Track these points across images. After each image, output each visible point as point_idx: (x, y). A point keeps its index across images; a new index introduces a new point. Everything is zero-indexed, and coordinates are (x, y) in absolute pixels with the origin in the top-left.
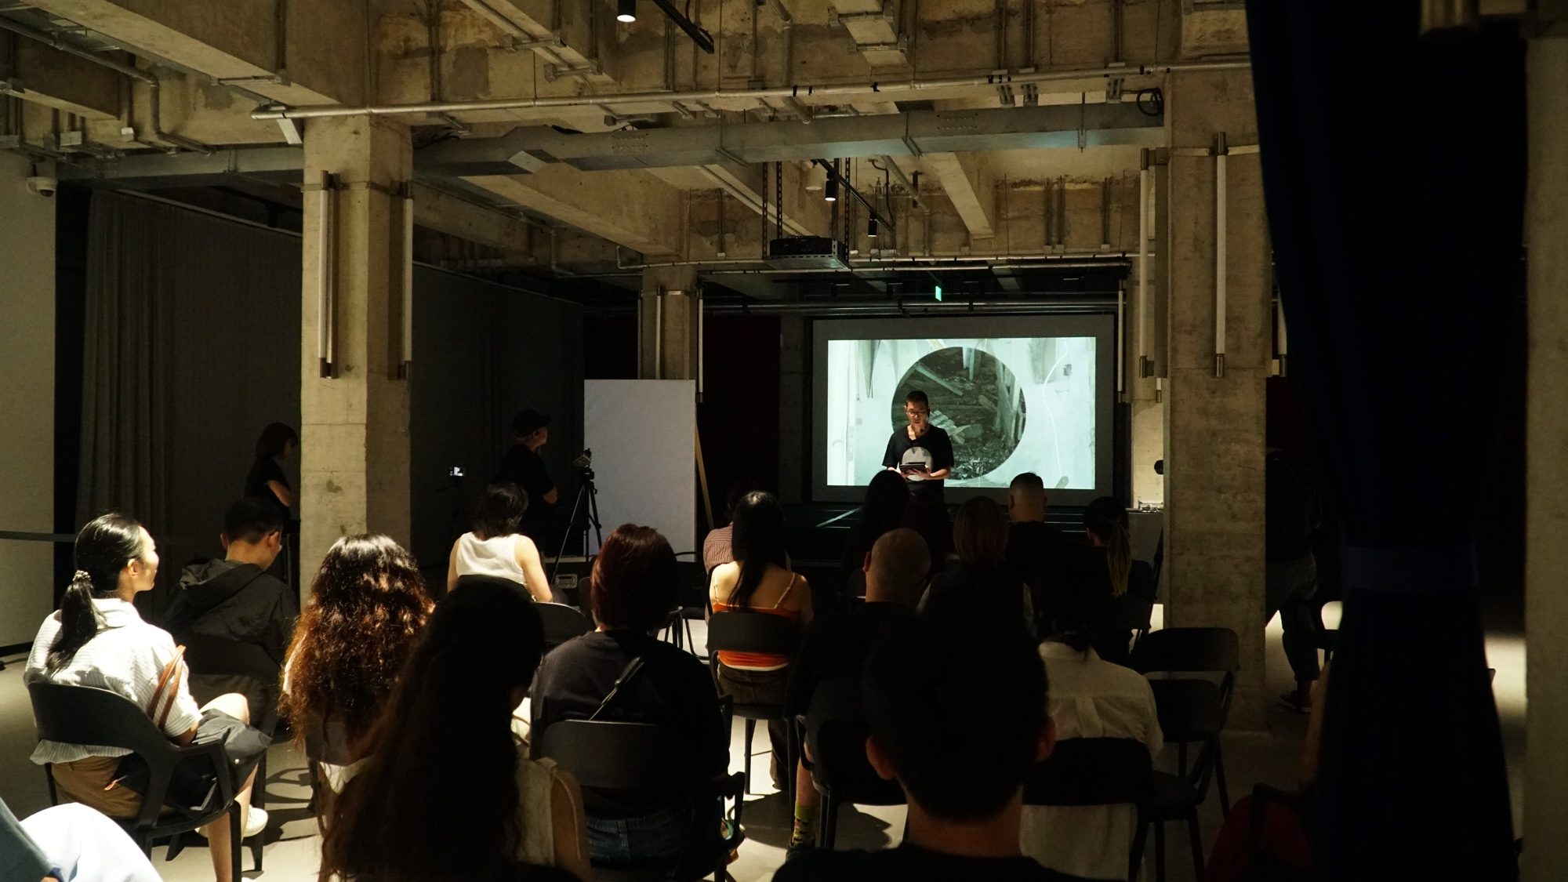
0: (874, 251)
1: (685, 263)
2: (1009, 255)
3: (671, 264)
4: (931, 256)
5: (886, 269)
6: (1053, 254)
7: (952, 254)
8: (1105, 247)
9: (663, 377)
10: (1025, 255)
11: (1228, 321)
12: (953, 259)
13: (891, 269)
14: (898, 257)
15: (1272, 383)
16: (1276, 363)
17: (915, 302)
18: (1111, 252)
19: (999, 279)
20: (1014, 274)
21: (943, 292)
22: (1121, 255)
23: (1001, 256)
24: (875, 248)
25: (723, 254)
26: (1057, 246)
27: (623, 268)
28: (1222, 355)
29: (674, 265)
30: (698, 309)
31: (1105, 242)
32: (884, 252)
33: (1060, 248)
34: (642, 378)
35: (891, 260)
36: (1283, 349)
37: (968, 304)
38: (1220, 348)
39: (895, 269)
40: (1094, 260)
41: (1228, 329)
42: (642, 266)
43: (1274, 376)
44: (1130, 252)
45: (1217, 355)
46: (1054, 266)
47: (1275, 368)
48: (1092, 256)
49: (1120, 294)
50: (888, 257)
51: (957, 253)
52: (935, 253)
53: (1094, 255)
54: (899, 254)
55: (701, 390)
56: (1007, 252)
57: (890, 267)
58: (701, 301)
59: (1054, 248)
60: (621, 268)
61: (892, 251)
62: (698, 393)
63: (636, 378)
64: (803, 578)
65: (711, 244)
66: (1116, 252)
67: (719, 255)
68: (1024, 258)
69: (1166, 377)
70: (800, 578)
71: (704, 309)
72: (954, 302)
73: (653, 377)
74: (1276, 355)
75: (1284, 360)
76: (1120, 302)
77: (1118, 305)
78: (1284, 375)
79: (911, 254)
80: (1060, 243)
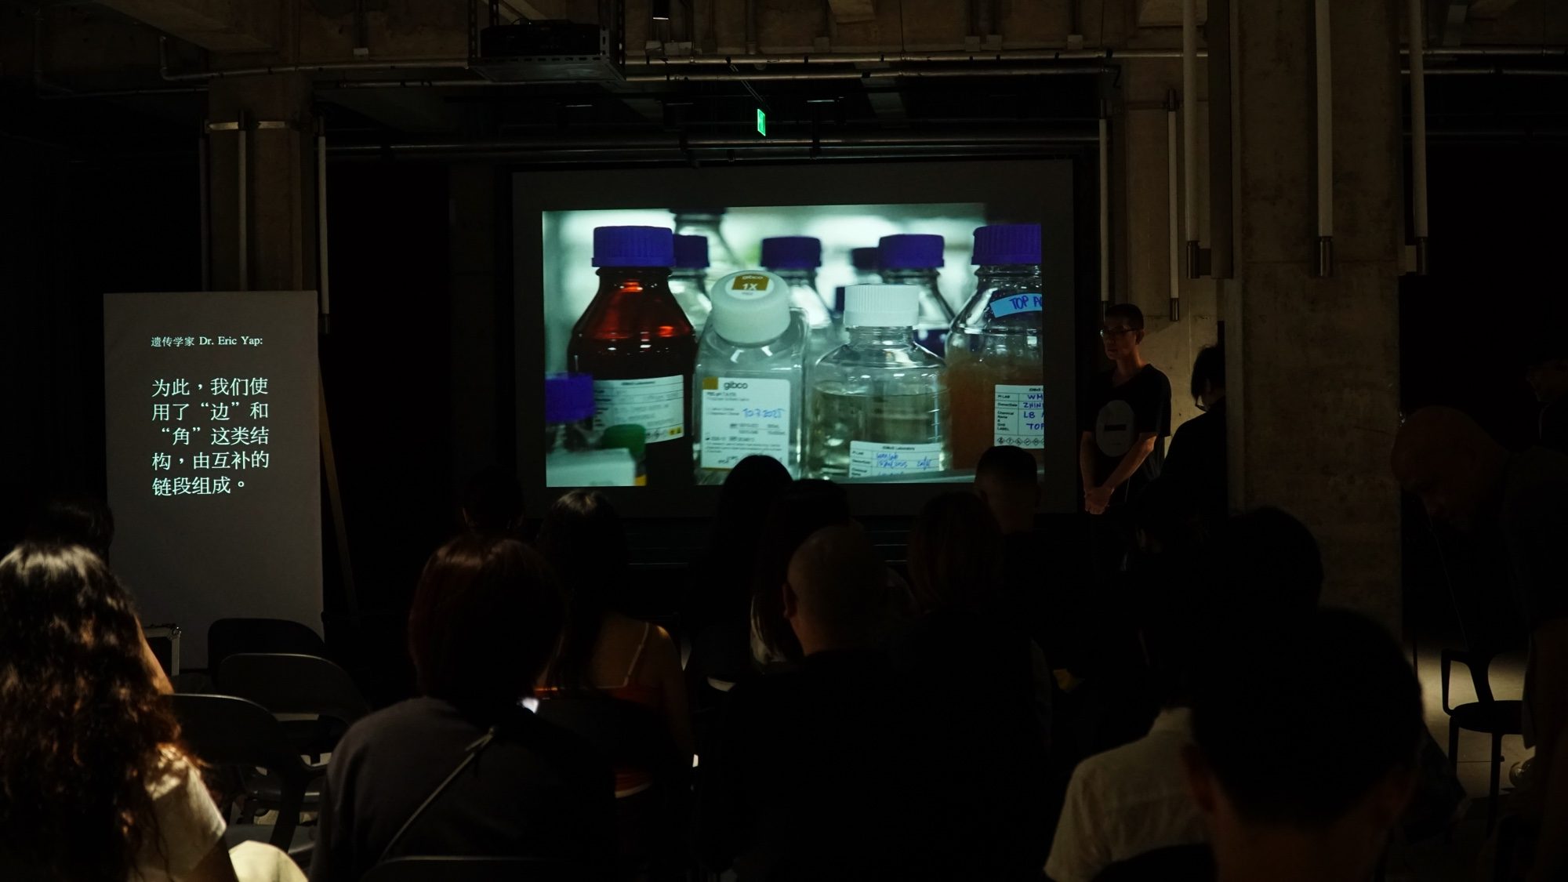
0: (652, 45)
1: (293, 69)
2: (903, 53)
3: (266, 70)
4: (760, 55)
5: (672, 78)
6: (983, 52)
7: (799, 50)
8: (1074, 39)
9: (254, 285)
10: (935, 53)
11: (1336, 179)
12: (802, 61)
13: (682, 78)
14: (694, 55)
15: (1408, 283)
16: (1410, 251)
17: (710, 139)
18: (1086, 49)
19: (871, 96)
20: (901, 85)
21: (767, 119)
22: (1103, 55)
23: (890, 54)
24: (654, 39)
25: (365, 51)
26: (990, 37)
27: (172, 79)
28: (1328, 239)
29: (270, 73)
30: (316, 154)
31: (1074, 32)
32: (671, 47)
33: (994, 40)
34: (211, 289)
35: (686, 62)
36: (1423, 228)
37: (811, 141)
38: (1325, 228)
39: (690, 78)
40: (1056, 63)
41: (1336, 195)
42: (209, 75)
43: (1410, 274)
44: (1120, 50)
45: (1320, 239)
46: (983, 73)
47: (1409, 260)
48: (1053, 57)
49: (1103, 124)
50: (679, 57)
51: (810, 49)
52: (766, 49)
53: (1057, 55)
54: (700, 51)
55: (326, 310)
56: (899, 49)
57: (681, 74)
58: (322, 140)
59: (983, 41)
60: (167, 78)
61: (689, 45)
62: (321, 315)
63: (199, 289)
64: (662, 630)
65: (340, 31)
66: (1095, 49)
67: (358, 52)
68: (932, 59)
69: (1232, 277)
70: (658, 631)
71: (328, 154)
72: (786, 138)
73: (233, 287)
74: (1411, 238)
75: (1423, 245)
76: (1103, 138)
77: (1098, 143)
78: (1424, 272)
79: (721, 50)
80: (993, 32)
